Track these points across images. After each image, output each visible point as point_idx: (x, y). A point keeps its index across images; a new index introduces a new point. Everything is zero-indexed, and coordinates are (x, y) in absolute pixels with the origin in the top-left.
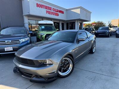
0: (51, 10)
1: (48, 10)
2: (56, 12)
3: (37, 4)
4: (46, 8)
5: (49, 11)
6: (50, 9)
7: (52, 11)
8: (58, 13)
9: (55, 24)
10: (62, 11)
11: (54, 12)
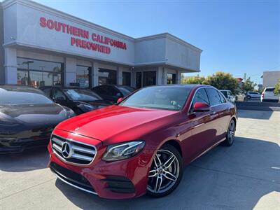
0: (87, 38)
1: (76, 37)
2: (101, 44)
3: (42, 19)
4: (72, 30)
5: (81, 38)
6: (86, 34)
7: (90, 40)
8: (109, 46)
10: (122, 43)
11: (96, 43)
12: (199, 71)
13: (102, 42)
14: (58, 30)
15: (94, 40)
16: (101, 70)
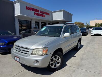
3: (26, 7)
4: (35, 10)
5: (37, 13)
6: (38, 11)
7: (40, 13)
8: (45, 14)
9: (43, 24)
10: (48, 13)
12: (72, 22)
13: (43, 13)
14: (31, 10)
15: (41, 13)
16: (42, 23)
